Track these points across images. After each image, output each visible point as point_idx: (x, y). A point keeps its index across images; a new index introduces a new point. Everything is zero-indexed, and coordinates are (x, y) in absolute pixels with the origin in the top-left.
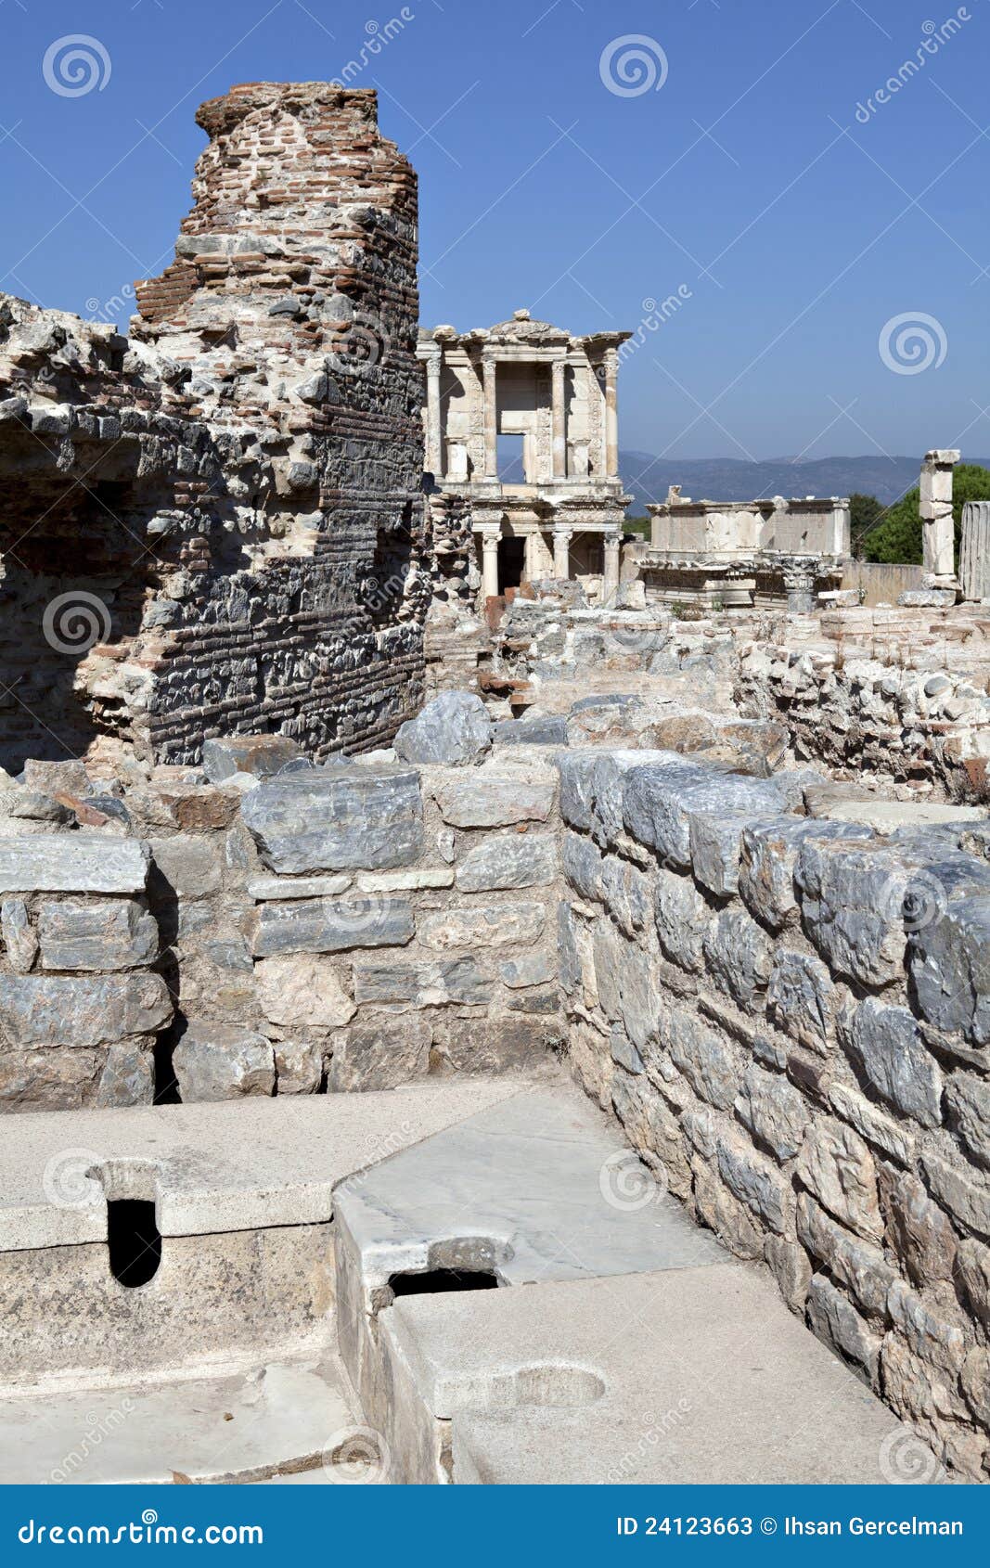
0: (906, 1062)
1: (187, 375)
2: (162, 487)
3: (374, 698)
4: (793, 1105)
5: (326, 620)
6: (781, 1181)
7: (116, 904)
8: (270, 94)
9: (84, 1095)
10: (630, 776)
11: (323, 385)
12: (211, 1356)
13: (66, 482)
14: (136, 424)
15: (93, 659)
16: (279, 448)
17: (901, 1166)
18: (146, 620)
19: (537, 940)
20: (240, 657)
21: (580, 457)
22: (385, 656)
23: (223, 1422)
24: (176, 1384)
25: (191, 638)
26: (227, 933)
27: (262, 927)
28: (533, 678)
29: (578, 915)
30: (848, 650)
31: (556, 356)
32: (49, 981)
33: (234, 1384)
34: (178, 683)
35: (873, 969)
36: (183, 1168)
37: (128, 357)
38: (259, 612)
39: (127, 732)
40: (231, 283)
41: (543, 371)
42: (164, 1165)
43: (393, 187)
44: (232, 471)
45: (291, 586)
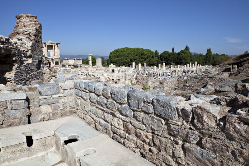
0: (128, 111)
1: (17, 43)
2: (14, 55)
3: (38, 77)
4: (111, 117)
5: (33, 69)
6: (109, 125)
7: (22, 101)
8: (25, 15)
9: (19, 124)
10: (85, 83)
11: (32, 45)
12: (40, 153)
13: (3, 54)
14: (11, 48)
15: (7, 74)
16: (27, 51)
17: (127, 122)
18: (13, 69)
19: (72, 101)
20: (24, 73)
21: (56, 54)
22: (39, 73)
23: (44, 161)
24: (36, 157)
25: (18, 71)
26: (36, 103)
27: (41, 102)
28: (57, 75)
29: (78, 98)
30: (89, 72)
31: (53, 45)
32: (14, 111)
33: (44, 156)
34: (17, 76)
35: (123, 102)
36: (35, 131)
37: (10, 41)
38: (26, 69)
39: (11, 81)
40: (21, 34)
41: (52, 46)
42: (32, 131)
43: (39, 26)
44: (22, 54)
45: (29, 66)
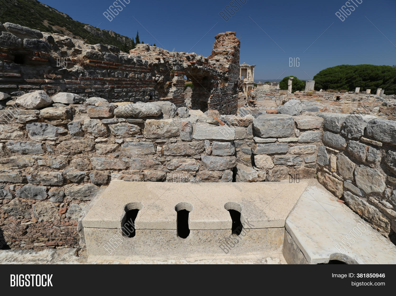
1: (215, 64)
2: (212, 77)
3: (233, 103)
5: (229, 93)
7: (228, 142)
8: (224, 34)
11: (229, 66)
16: (224, 73)
19: (313, 153)
21: (250, 79)
22: (234, 98)
25: (214, 95)
26: (246, 147)
27: (257, 148)
31: (248, 68)
32: (214, 157)
34: (213, 100)
37: (209, 62)
38: (222, 92)
40: (219, 55)
42: (241, 205)
45: (225, 89)
